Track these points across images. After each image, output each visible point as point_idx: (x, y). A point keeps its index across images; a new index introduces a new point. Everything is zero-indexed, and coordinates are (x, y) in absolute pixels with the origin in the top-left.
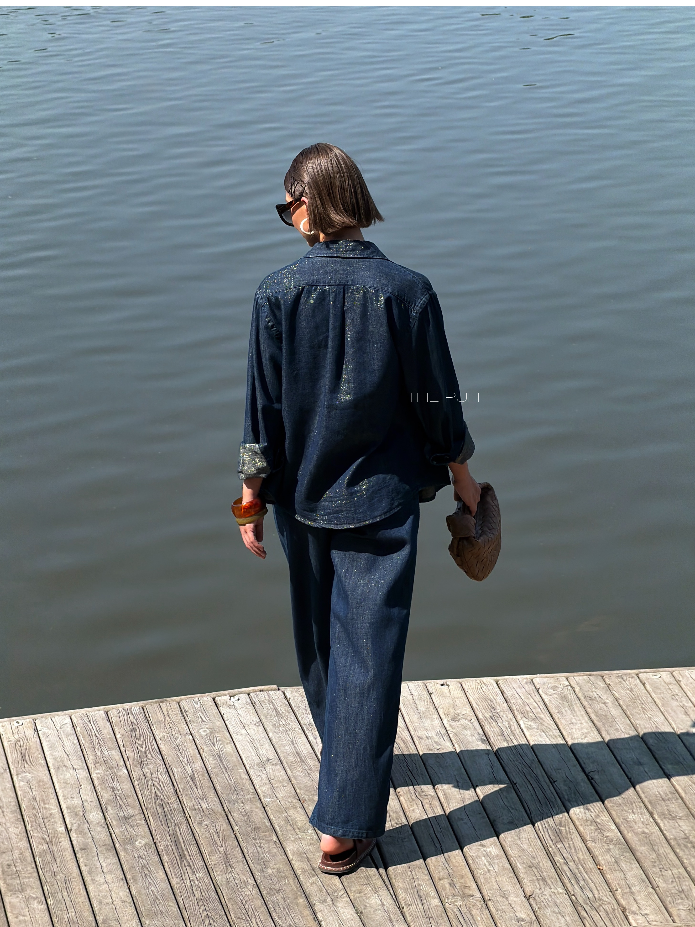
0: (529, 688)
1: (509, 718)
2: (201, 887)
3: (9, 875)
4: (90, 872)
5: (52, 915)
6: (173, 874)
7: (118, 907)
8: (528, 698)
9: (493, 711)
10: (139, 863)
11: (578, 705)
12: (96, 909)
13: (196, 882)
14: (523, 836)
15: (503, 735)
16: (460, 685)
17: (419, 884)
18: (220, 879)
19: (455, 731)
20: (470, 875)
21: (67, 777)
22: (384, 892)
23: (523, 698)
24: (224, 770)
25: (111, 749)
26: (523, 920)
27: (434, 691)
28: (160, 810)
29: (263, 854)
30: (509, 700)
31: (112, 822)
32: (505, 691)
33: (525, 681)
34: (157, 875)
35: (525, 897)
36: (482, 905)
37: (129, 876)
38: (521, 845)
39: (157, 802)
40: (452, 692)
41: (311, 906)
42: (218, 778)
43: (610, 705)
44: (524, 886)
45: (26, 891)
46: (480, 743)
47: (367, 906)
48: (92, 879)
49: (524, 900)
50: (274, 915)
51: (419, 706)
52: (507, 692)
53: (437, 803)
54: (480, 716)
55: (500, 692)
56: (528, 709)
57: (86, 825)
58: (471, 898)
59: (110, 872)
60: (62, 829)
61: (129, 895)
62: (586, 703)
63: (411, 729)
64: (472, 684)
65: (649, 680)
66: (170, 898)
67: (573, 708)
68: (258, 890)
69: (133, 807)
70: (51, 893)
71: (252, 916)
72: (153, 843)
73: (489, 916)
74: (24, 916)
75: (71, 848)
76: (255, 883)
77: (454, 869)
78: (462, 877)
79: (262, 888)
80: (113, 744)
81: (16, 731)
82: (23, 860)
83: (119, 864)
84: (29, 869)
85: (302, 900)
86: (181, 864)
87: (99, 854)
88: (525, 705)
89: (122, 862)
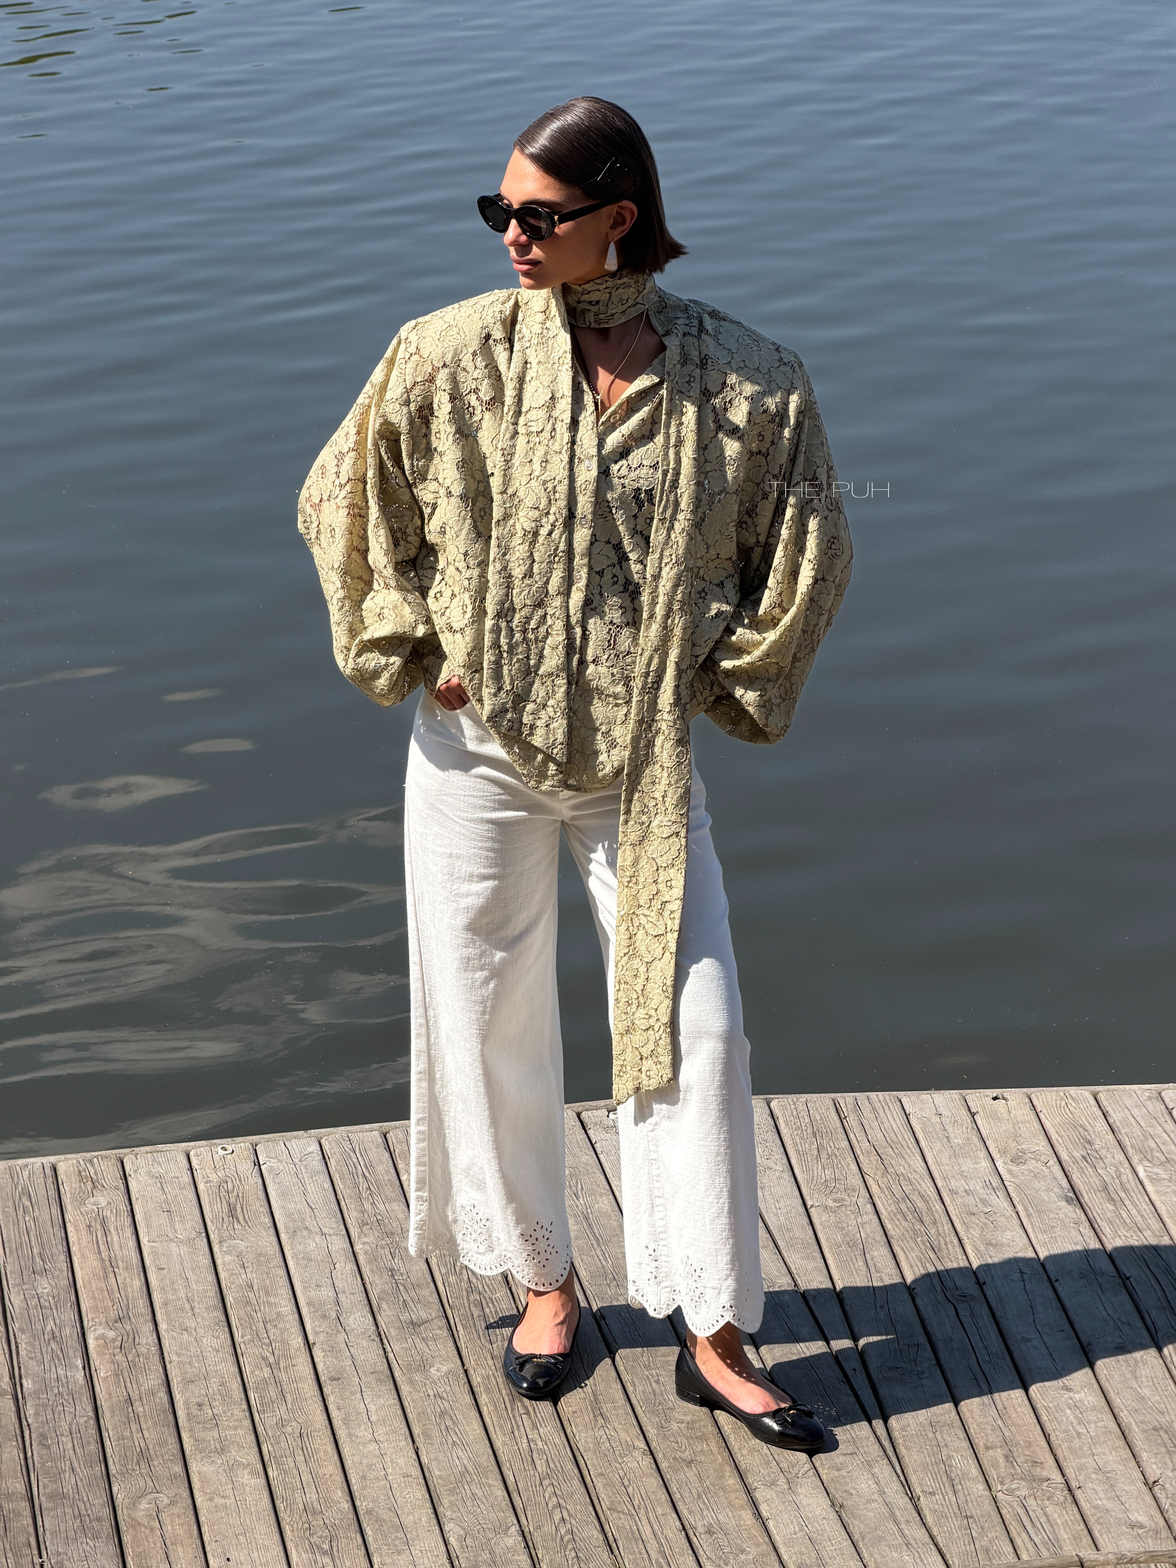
0: (1155, 1107)
1: (1117, 1159)
2: (547, 1452)
3: (199, 1423)
4: (346, 1421)
5: (275, 1496)
6: (497, 1429)
7: (395, 1486)
8: (1152, 1126)
9: (1088, 1146)
10: (437, 1406)
12: (355, 1488)
13: (540, 1443)
14: (1143, 1372)
15: (1106, 1189)
16: (1027, 1100)
17: (949, 1457)
18: (583, 1438)
19: (1017, 1182)
20: (1043, 1443)
21: (309, 1249)
22: (884, 1470)
23: (1143, 1124)
24: (594, 1242)
25: (391, 1200)
26: (1141, 1527)
27: (980, 1110)
28: (476, 1312)
29: (662, 1396)
30: (1118, 1128)
31: (389, 1331)
32: (1111, 1112)
33: (1147, 1094)
34: (467, 1428)
35: (1146, 1484)
36: (1065, 1497)
37: (416, 1430)
38: (1139, 1390)
39: (472, 1298)
40: (1013, 1112)
41: (748, 1491)
42: (584, 1257)
44: (1144, 1464)
45: (229, 1452)
46: (1063, 1204)
47: (852, 1494)
48: (350, 1434)
49: (1144, 1489)
50: (680, 1506)
51: (952, 1136)
52: (1113, 1115)
53: (985, 1311)
54: (1064, 1156)
55: (1100, 1113)
56: (1152, 1144)
57: (342, 1336)
58: (1046, 1484)
59: (383, 1422)
60: (298, 1341)
61: (417, 1464)
63: (936, 1175)
64: (1049, 1097)
66: (490, 1471)
68: (652, 1461)
69: (427, 1305)
70: (275, 1457)
71: (639, 1508)
72: (462, 1371)
73: (1079, 1517)
74: (223, 1497)
75: (313, 1376)
76: (646, 1448)
77: (1013, 1429)
78: (1029, 1445)
79: (659, 1457)
80: (393, 1191)
81: (221, 1164)
82: (225, 1396)
83: (398, 1407)
84: (236, 1412)
85: (732, 1481)
86: (513, 1409)
87: (364, 1389)
88: (1146, 1138)
89: (406, 1404)
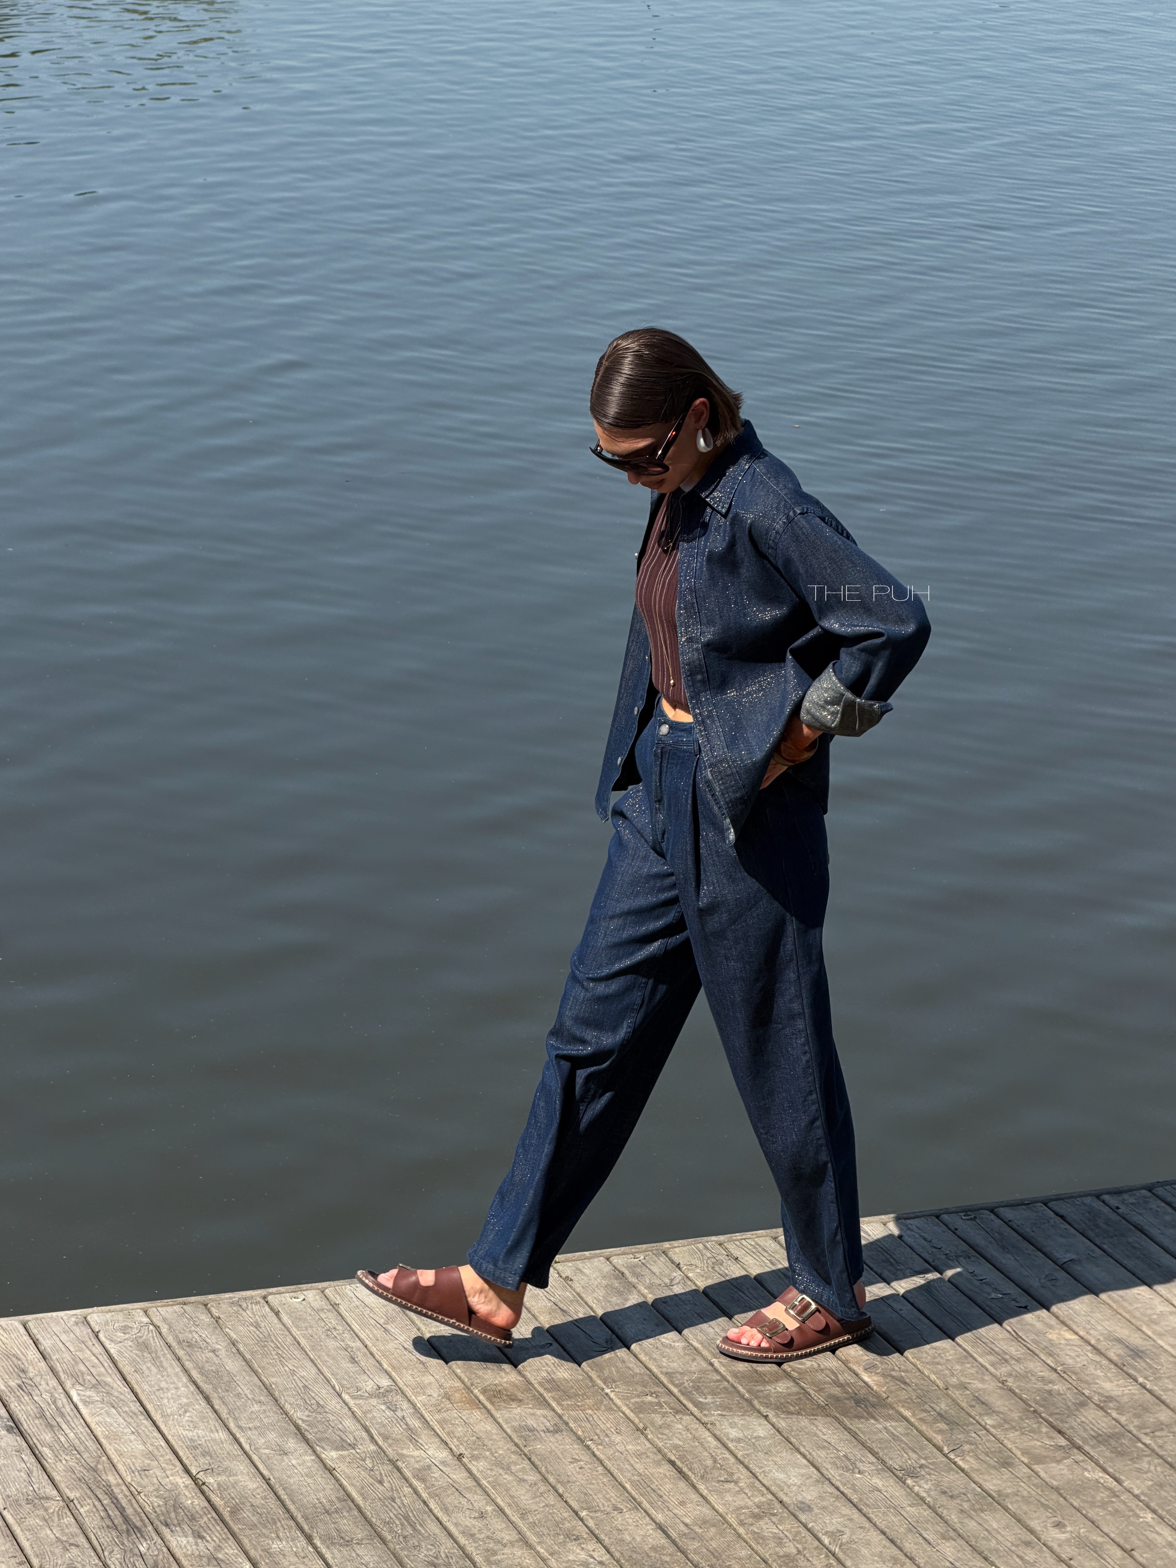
0: (83, 1332)
1: (51, 1385)
8: (81, 1350)
9: (22, 1375)
11: (168, 1356)
15: (42, 1415)
23: (72, 1349)
30: (49, 1355)
32: (41, 1339)
33: (73, 1319)
43: (223, 1353)
46: (4, 1432)
52: (43, 1342)
55: (31, 1341)
56: (83, 1368)
62: (181, 1353)
65: (286, 1306)
67: (161, 1362)
88: (76, 1363)
